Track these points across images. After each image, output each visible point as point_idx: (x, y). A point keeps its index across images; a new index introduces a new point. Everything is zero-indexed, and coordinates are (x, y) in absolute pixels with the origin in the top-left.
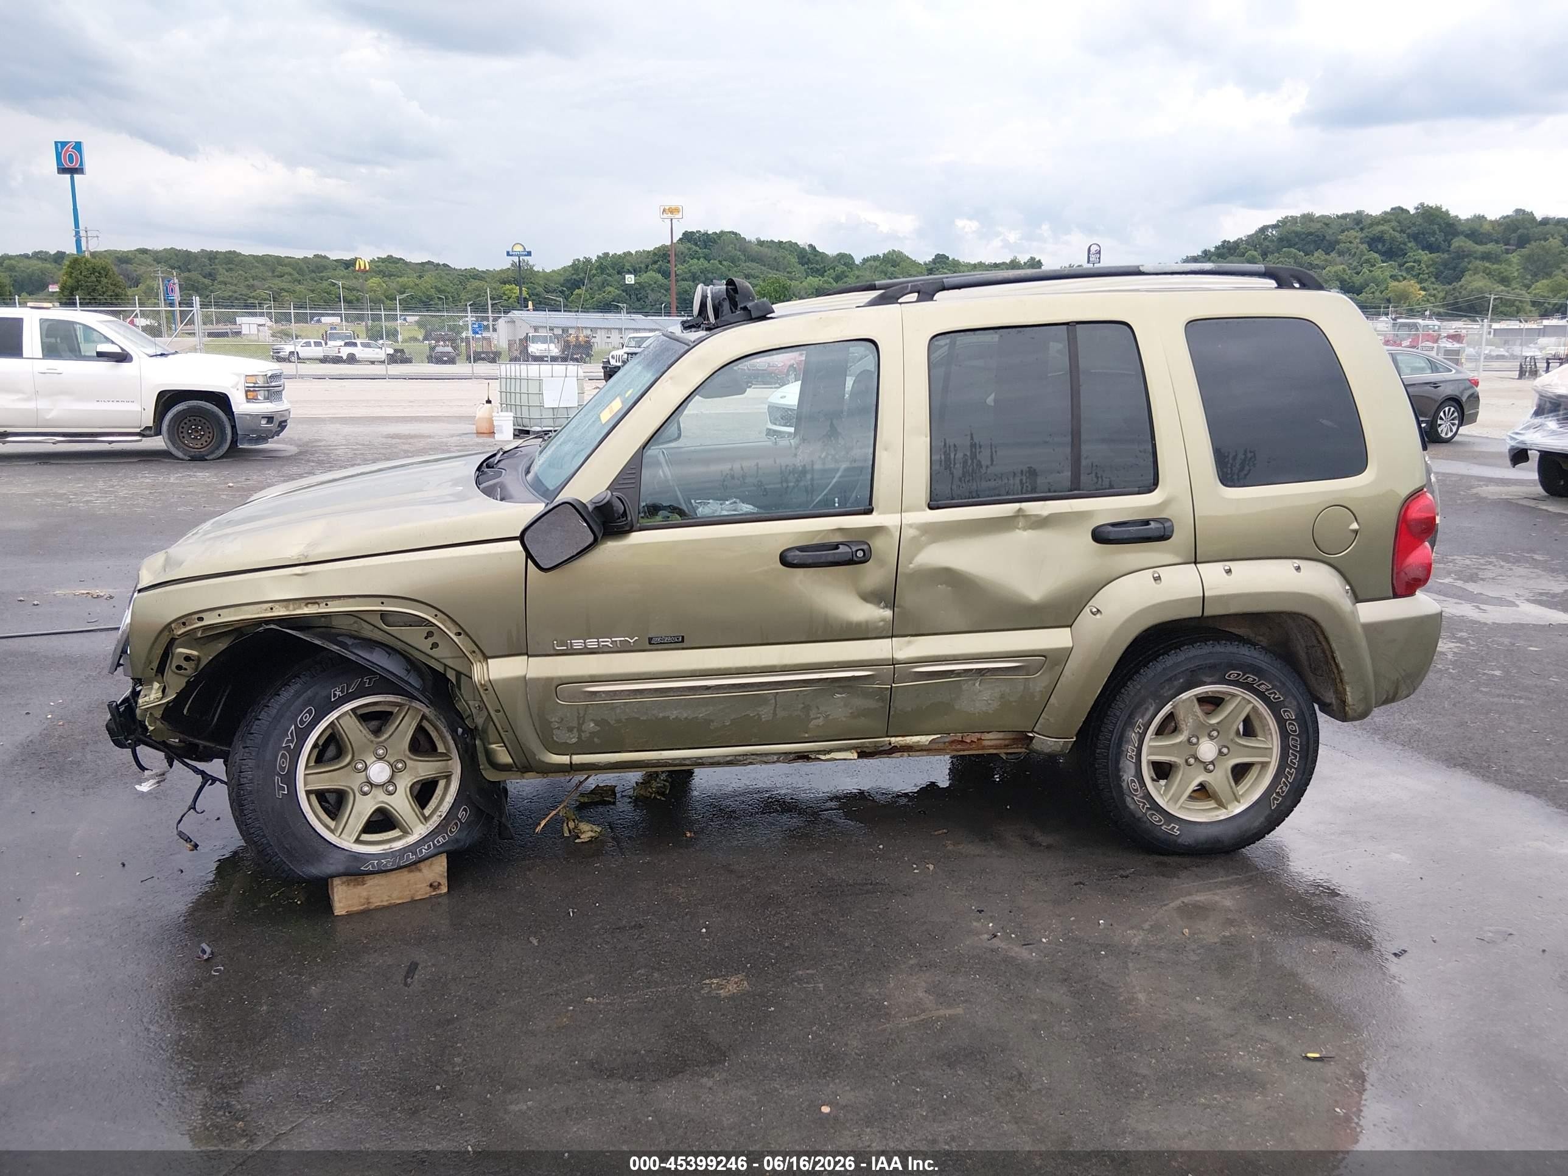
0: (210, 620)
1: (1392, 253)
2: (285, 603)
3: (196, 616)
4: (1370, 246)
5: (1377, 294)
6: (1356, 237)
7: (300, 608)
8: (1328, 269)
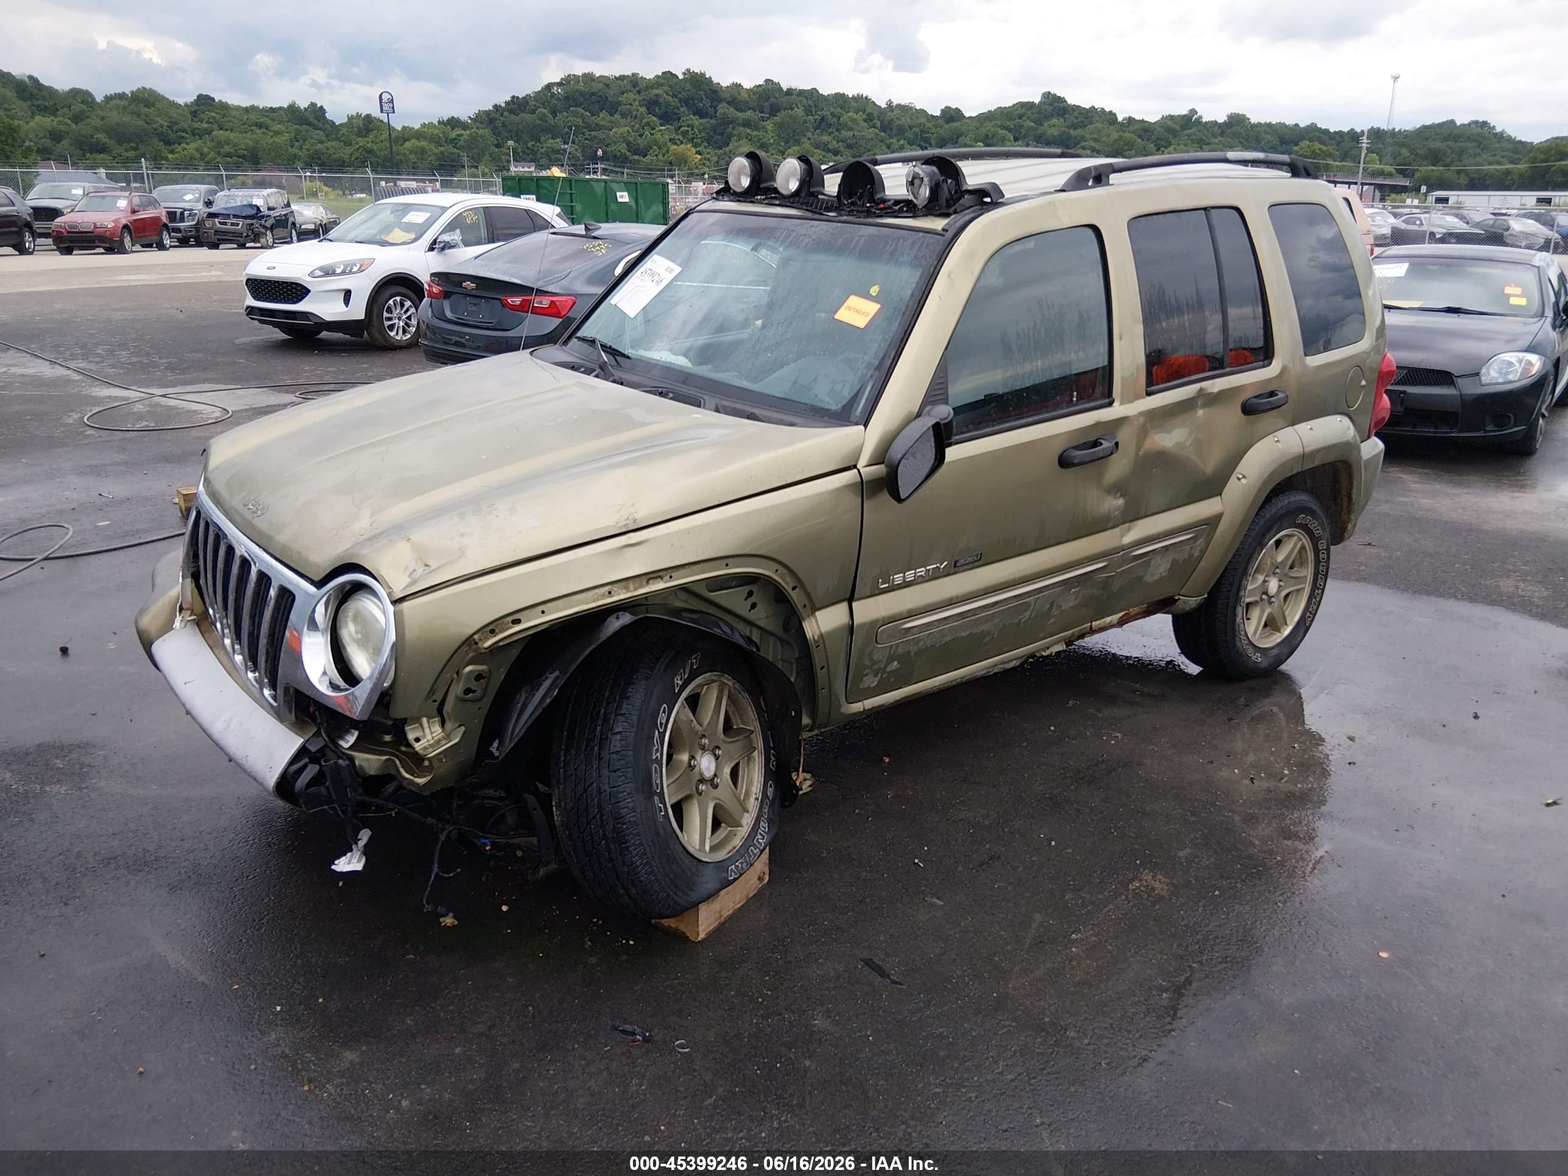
0: (533, 621)
1: (668, 117)
2: (623, 583)
3: (510, 619)
5: (660, 156)
6: (634, 100)
7: (641, 586)
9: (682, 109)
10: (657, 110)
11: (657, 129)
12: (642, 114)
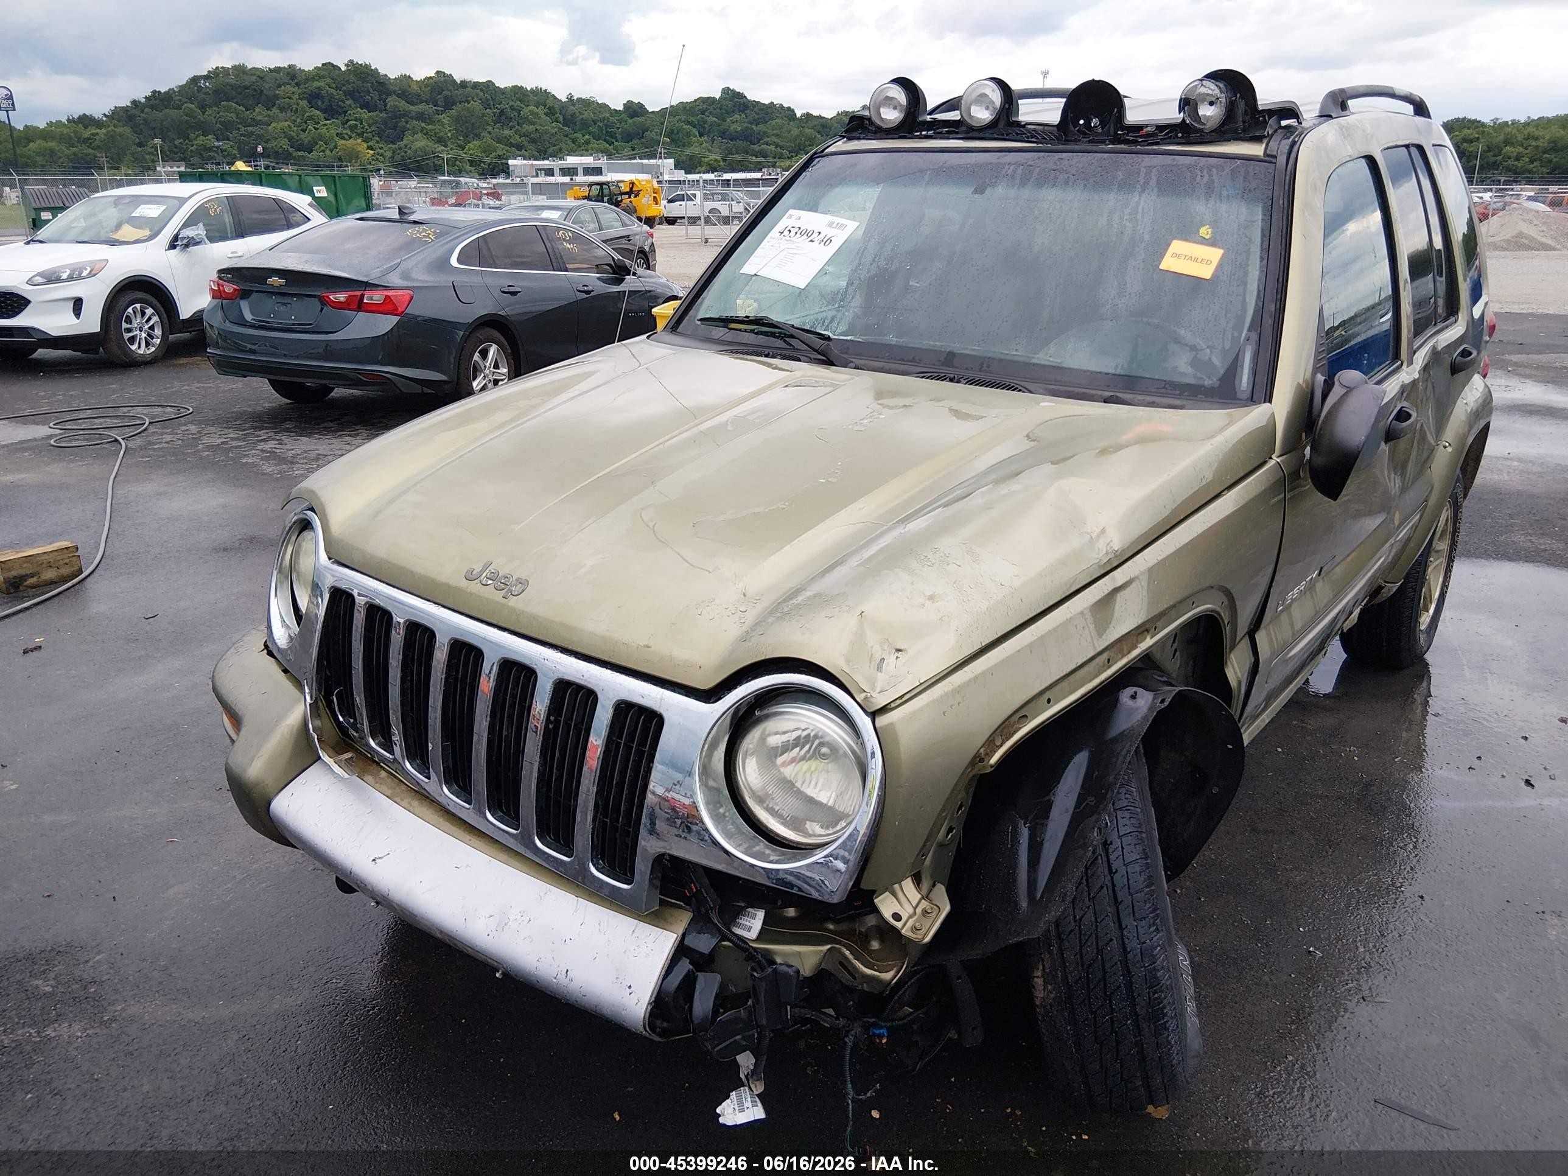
1: (331, 111)
2: (1119, 645)
4: (309, 102)
5: (328, 152)
6: (293, 93)
7: (1133, 646)
8: (273, 125)
9: (347, 102)
10: (319, 103)
11: (322, 123)
12: (303, 108)
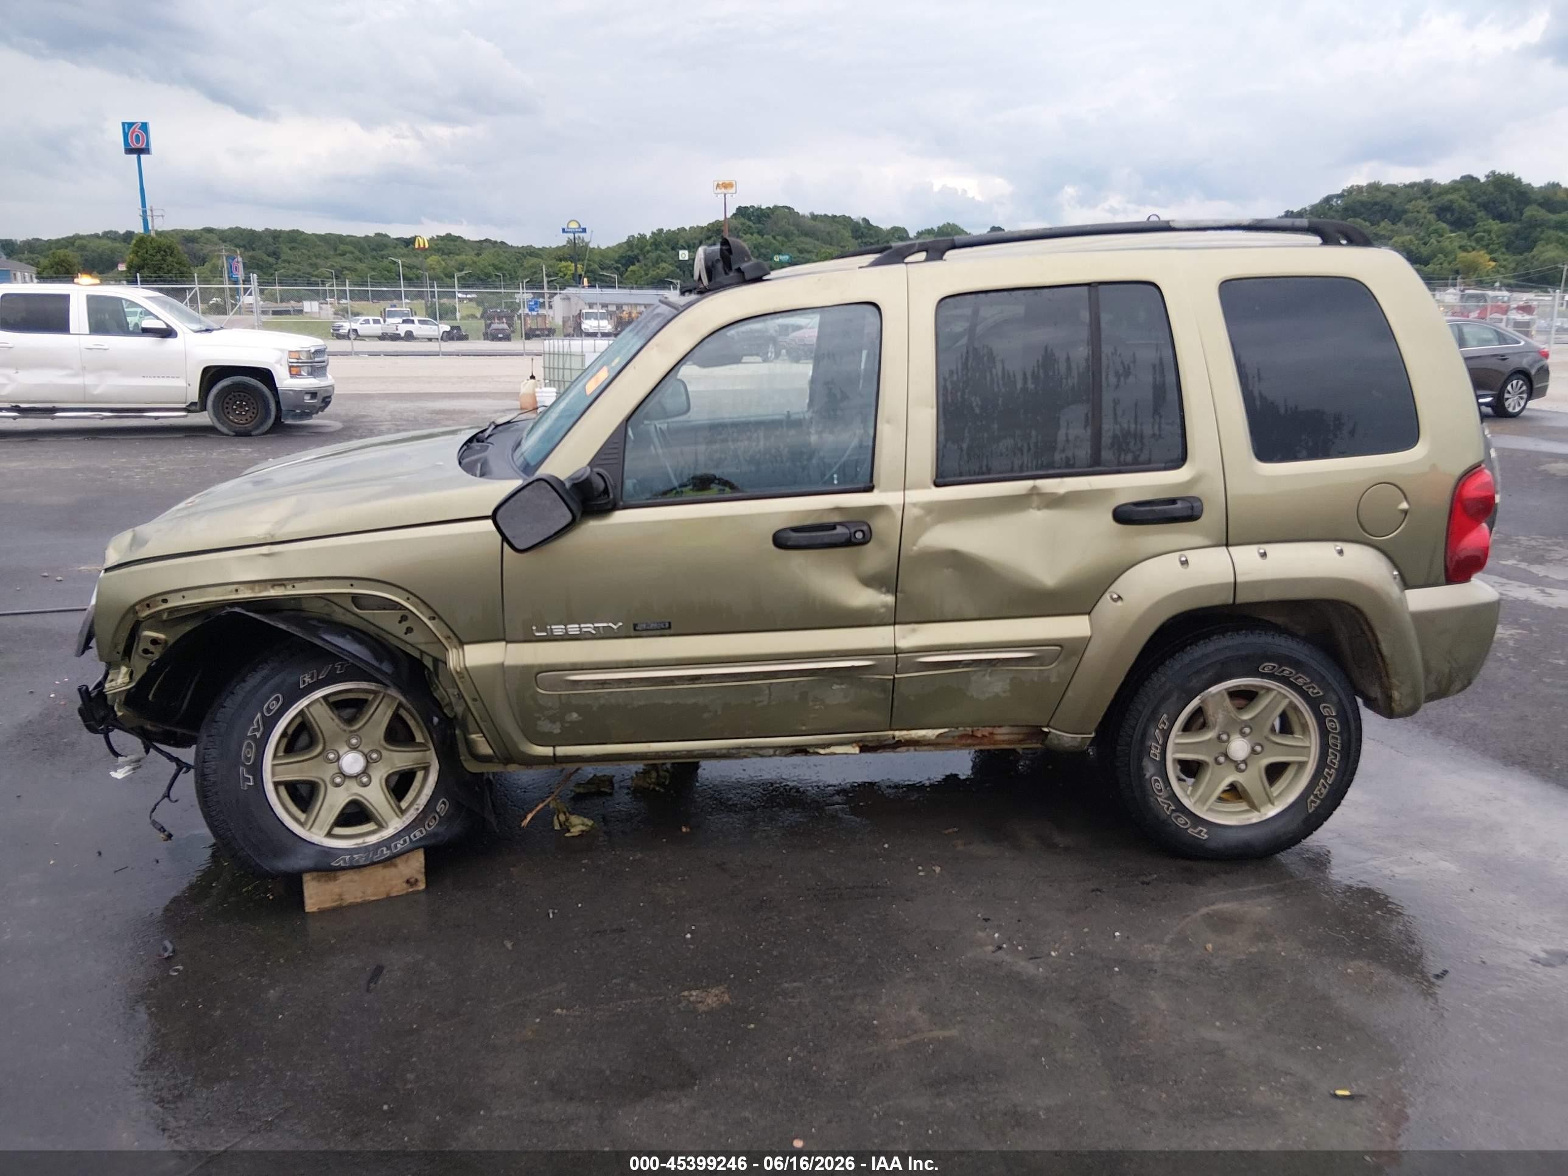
0: (175, 602)
1: (1459, 224)
2: (251, 585)
3: (160, 598)
4: (1438, 215)
5: (1445, 265)
6: (1423, 207)
7: (266, 589)
8: (1394, 239)
9: (1479, 214)
12: (1430, 221)
